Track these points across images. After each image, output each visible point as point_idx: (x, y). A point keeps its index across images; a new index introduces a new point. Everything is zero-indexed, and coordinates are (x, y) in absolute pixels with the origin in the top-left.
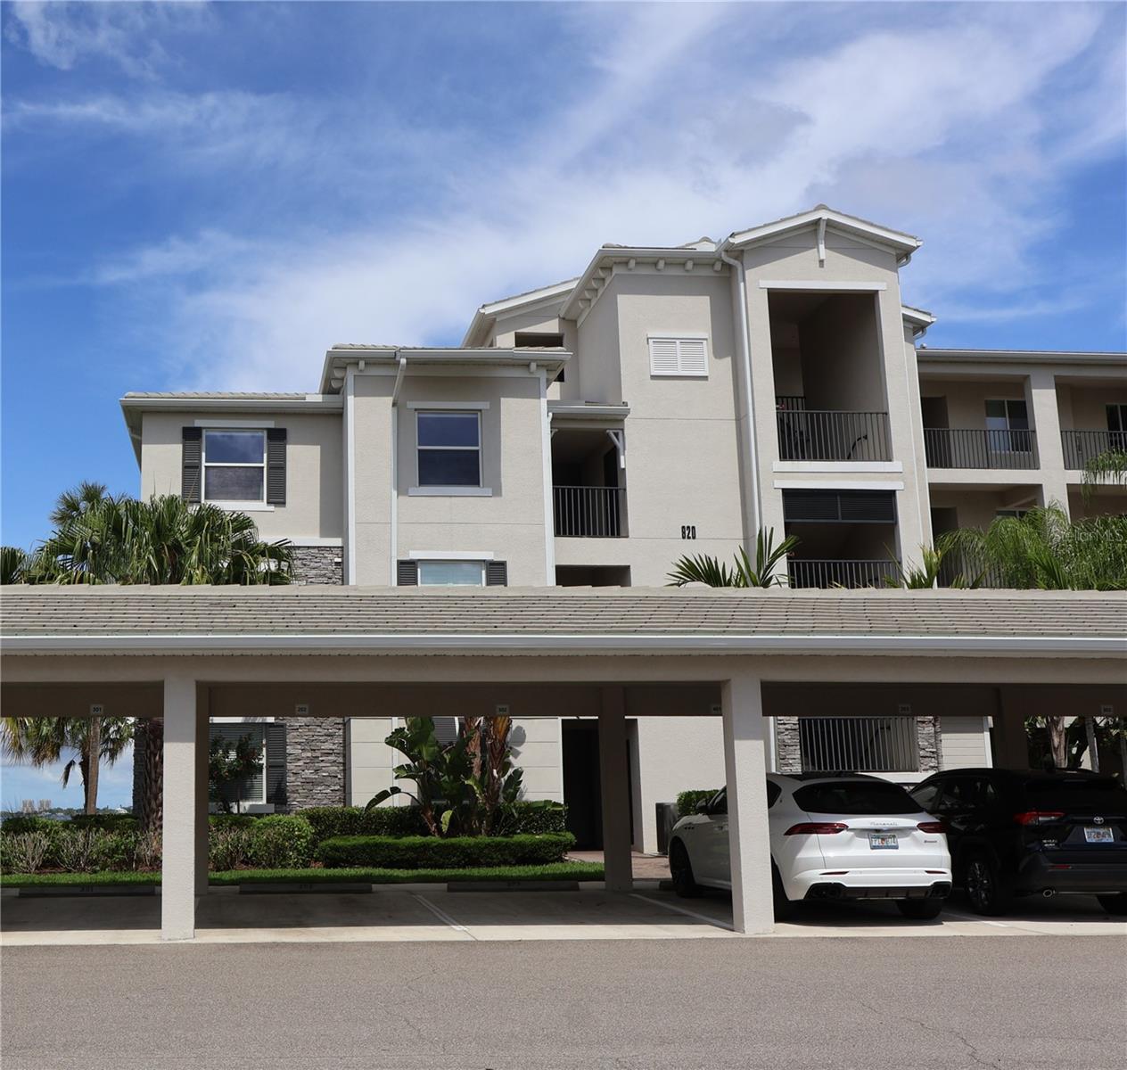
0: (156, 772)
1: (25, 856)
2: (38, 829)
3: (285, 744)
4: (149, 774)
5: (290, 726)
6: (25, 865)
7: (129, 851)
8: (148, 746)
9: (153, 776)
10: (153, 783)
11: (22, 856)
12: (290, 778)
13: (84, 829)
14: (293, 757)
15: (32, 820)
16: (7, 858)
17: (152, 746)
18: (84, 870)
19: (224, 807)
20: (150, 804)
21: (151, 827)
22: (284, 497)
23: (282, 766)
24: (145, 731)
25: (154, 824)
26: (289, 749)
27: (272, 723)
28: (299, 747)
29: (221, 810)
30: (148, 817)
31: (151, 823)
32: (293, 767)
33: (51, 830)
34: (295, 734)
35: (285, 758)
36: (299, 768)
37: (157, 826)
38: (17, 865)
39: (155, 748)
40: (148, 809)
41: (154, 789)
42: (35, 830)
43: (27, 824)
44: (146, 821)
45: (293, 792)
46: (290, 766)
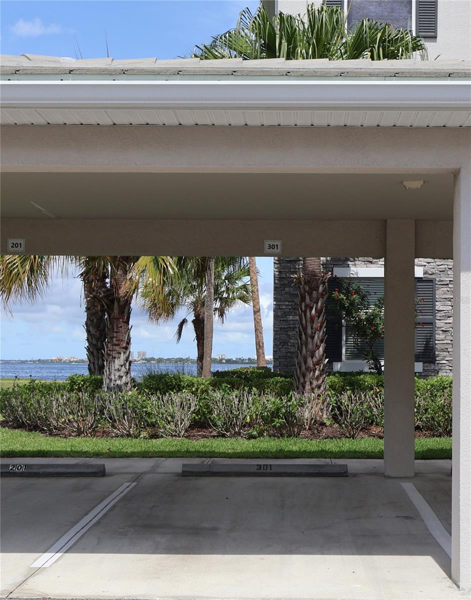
0: (312, 328)
1: (173, 417)
2: (183, 388)
3: (434, 301)
4: (305, 329)
5: (440, 281)
6: (173, 428)
7: (289, 416)
8: (303, 299)
9: (309, 331)
10: (309, 339)
11: (169, 418)
12: (440, 336)
13: (238, 389)
14: (442, 314)
15: (177, 378)
16: (154, 420)
17: (307, 297)
18: (239, 434)
19: (376, 366)
20: (306, 362)
21: (308, 387)
22: (435, 30)
23: (431, 324)
24: (300, 283)
25: (311, 383)
26: (439, 306)
27: (421, 278)
28: (449, 303)
29: (372, 368)
30: (304, 376)
31: (308, 383)
32: (442, 325)
33: (197, 390)
34: (446, 289)
35: (434, 315)
36: (450, 325)
37: (314, 386)
38: (164, 427)
39: (311, 301)
40: (303, 368)
41: (310, 346)
42: (179, 389)
43: (171, 382)
44: (302, 380)
45: (443, 350)
46: (439, 324)
